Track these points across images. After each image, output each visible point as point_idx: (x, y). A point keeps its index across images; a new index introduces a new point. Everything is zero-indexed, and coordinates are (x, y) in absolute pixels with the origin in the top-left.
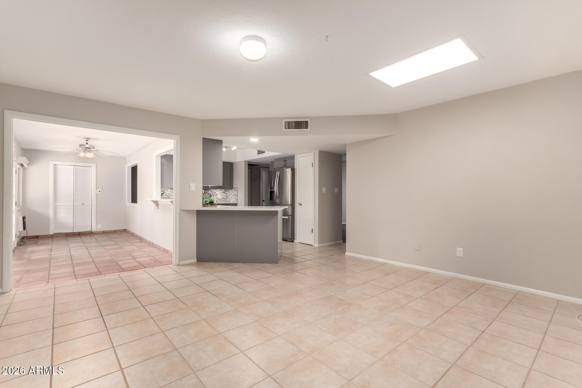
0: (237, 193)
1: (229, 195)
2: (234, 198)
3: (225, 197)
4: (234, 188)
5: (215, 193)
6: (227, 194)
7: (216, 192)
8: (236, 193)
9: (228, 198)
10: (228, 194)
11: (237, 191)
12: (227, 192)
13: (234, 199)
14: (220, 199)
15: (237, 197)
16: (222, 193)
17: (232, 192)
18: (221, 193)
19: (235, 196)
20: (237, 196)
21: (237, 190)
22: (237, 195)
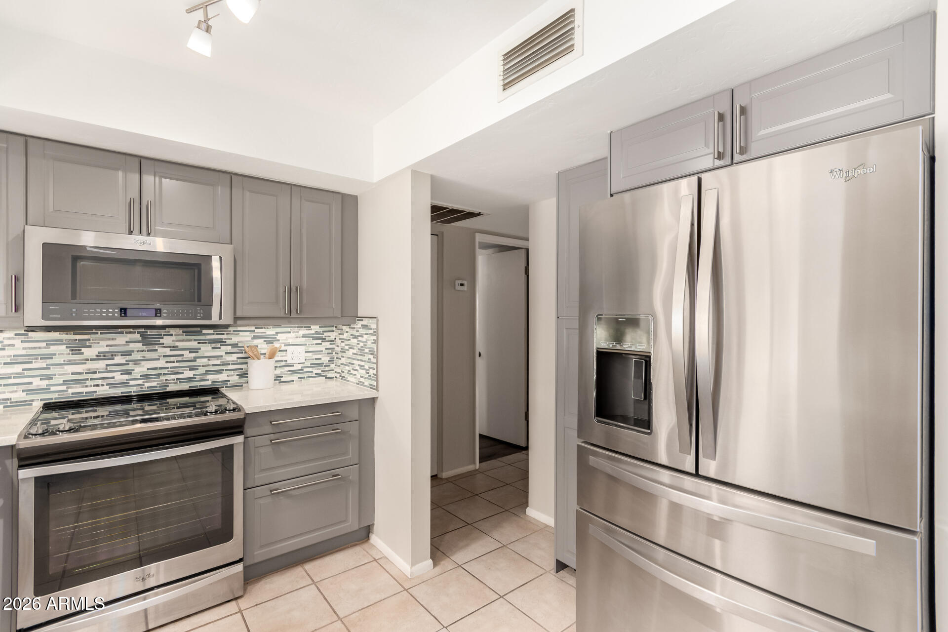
0: (375, 342)
1: (343, 351)
2: (362, 367)
3: (325, 359)
4: (362, 318)
5: (269, 340)
6: (332, 342)
7: (279, 337)
8: (369, 343)
9: (340, 362)
10: (338, 341)
11: (376, 333)
12: (332, 336)
13: (363, 372)
14: (298, 367)
15: (377, 363)
16: (310, 341)
17: (354, 337)
18: (303, 341)
19: (366, 358)
20: (374, 360)
21: (374, 326)
22: (375, 354)
